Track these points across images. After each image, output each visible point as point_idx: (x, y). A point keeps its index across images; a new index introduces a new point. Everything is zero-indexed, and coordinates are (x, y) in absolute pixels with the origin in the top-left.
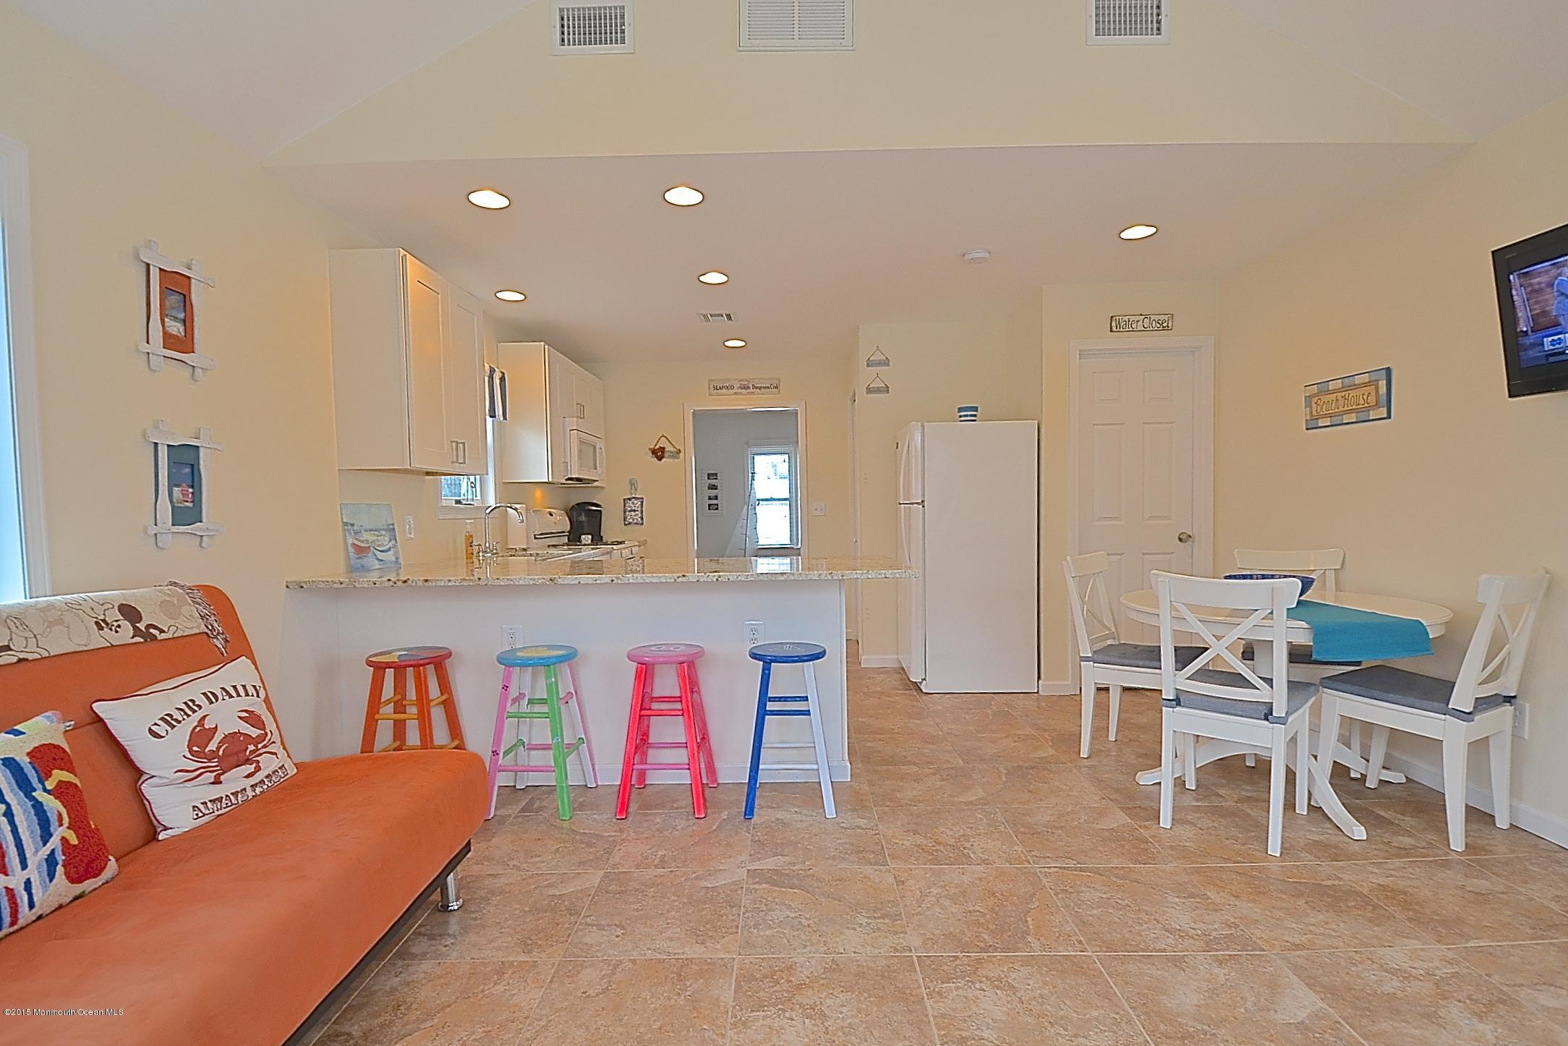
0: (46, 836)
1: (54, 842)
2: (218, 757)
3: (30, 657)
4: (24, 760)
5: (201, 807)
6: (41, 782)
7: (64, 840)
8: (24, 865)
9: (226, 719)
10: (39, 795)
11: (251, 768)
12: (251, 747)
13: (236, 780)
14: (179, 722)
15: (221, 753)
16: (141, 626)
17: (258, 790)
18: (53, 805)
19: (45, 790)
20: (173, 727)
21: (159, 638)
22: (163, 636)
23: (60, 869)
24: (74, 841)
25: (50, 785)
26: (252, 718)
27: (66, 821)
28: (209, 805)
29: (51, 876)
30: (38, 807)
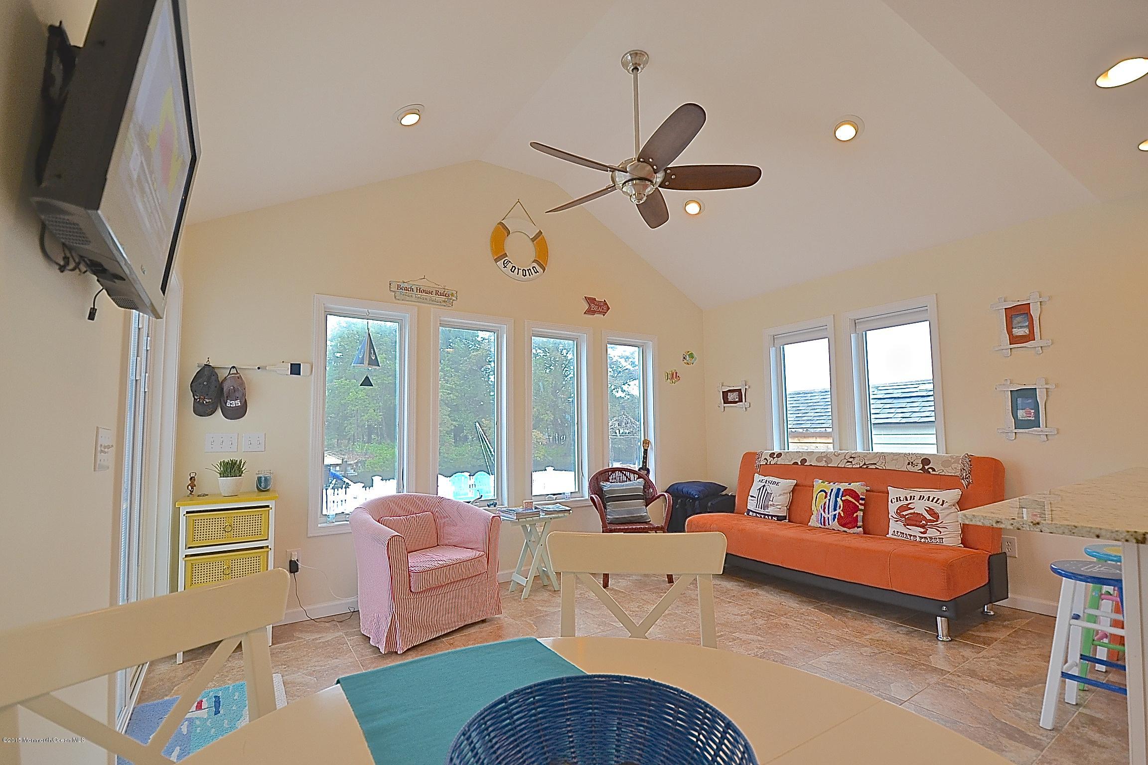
0: (835, 510)
1: (837, 512)
2: (905, 517)
3: (880, 468)
4: (842, 490)
5: (896, 532)
6: (842, 496)
7: (839, 513)
8: (829, 514)
9: (919, 507)
10: (838, 499)
11: (923, 530)
12: (924, 522)
13: (916, 531)
14: (900, 500)
15: (906, 517)
16: (926, 467)
17: (923, 540)
18: (840, 502)
19: (841, 499)
20: (897, 501)
21: (931, 473)
22: (934, 473)
23: (836, 520)
24: (842, 515)
25: (843, 499)
26: (931, 511)
27: (841, 508)
28: (899, 533)
29: (834, 521)
30: (836, 501)
